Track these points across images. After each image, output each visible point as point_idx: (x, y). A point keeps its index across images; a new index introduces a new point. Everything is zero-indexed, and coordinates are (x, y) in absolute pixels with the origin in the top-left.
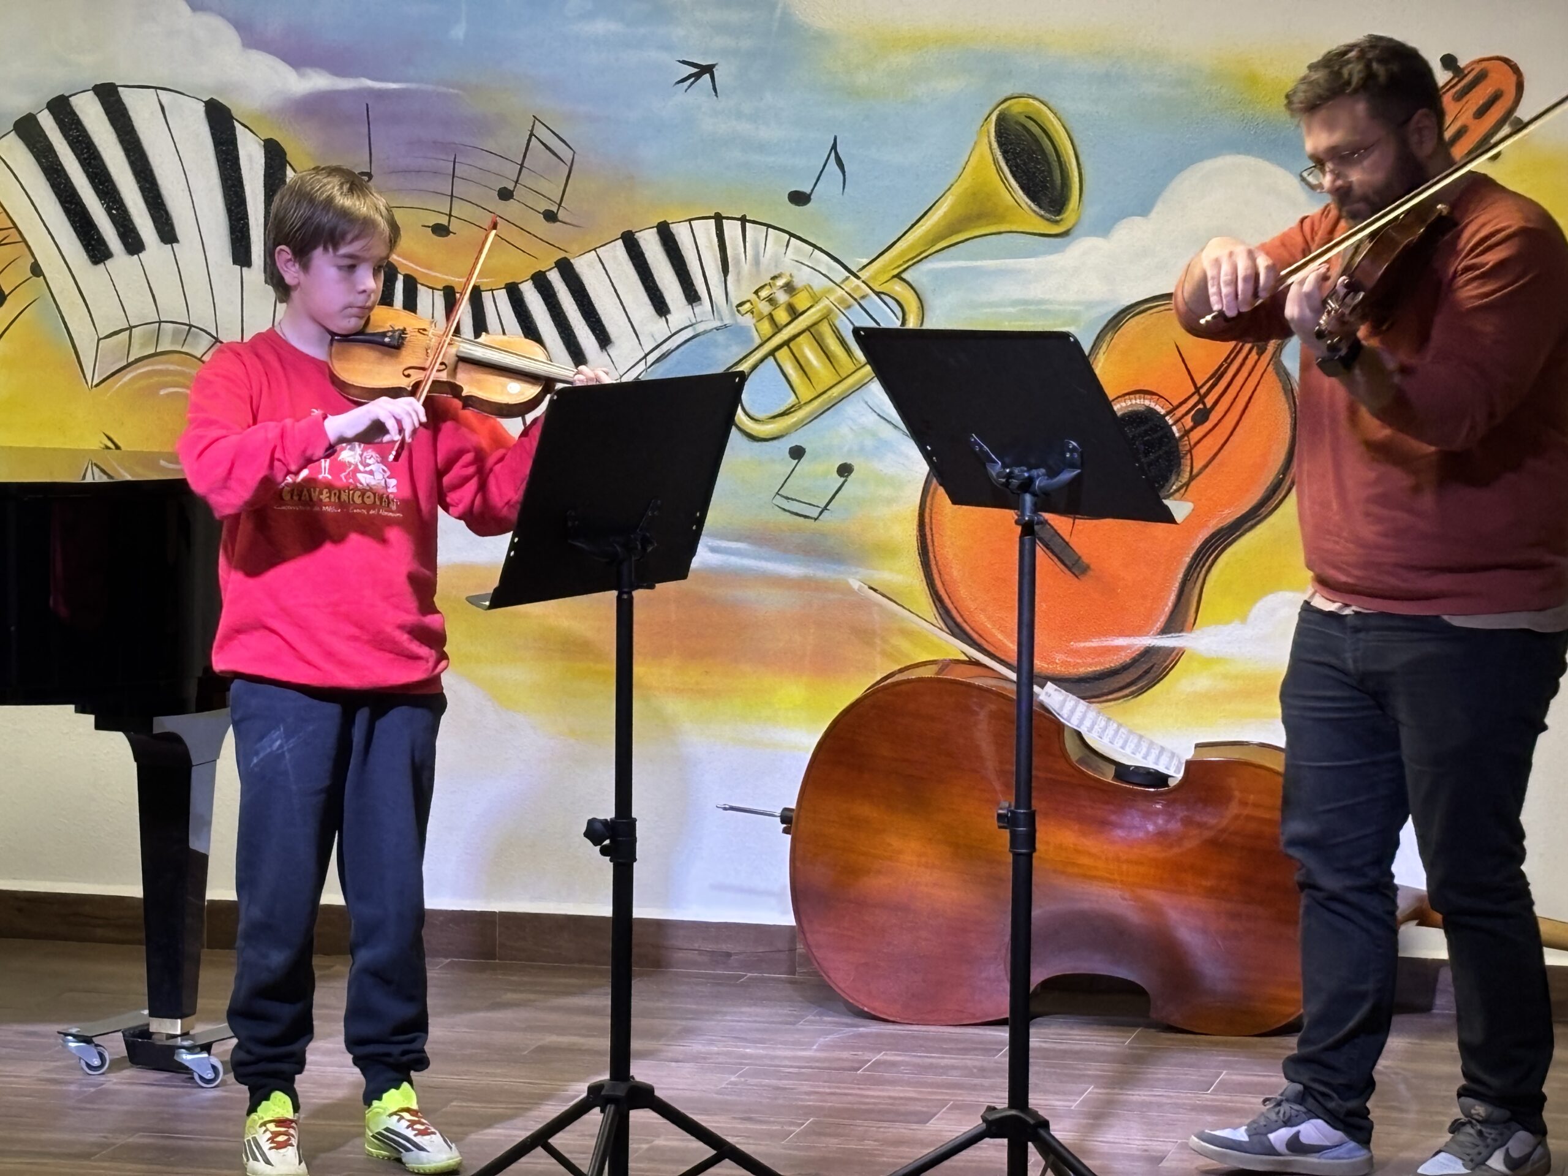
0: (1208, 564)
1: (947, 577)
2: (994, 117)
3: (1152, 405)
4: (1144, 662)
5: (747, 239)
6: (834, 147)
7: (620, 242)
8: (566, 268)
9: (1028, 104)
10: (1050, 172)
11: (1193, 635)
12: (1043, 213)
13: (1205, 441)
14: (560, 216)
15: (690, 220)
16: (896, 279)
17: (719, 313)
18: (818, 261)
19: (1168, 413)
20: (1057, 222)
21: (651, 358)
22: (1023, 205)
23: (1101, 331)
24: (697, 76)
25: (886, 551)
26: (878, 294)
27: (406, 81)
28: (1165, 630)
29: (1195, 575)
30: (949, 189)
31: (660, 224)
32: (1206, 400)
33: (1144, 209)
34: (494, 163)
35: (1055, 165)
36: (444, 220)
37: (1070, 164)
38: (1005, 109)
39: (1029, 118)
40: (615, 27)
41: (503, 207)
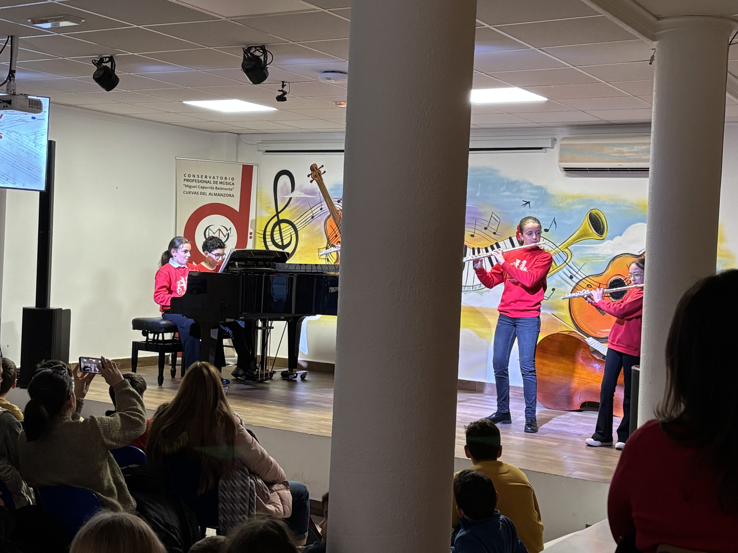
1: (574, 314)
2: (589, 214)
3: (621, 278)
6: (554, 219)
7: (509, 239)
8: (497, 244)
9: (596, 211)
10: (600, 226)
12: (598, 235)
14: (497, 233)
16: (566, 249)
18: (550, 244)
19: (625, 280)
20: (601, 237)
22: (594, 233)
23: (610, 261)
24: (526, 204)
25: (561, 308)
26: (562, 251)
30: (578, 229)
33: (621, 235)
34: (484, 222)
36: (473, 234)
37: (605, 225)
38: (591, 212)
39: (597, 214)
40: (510, 193)
41: (485, 231)
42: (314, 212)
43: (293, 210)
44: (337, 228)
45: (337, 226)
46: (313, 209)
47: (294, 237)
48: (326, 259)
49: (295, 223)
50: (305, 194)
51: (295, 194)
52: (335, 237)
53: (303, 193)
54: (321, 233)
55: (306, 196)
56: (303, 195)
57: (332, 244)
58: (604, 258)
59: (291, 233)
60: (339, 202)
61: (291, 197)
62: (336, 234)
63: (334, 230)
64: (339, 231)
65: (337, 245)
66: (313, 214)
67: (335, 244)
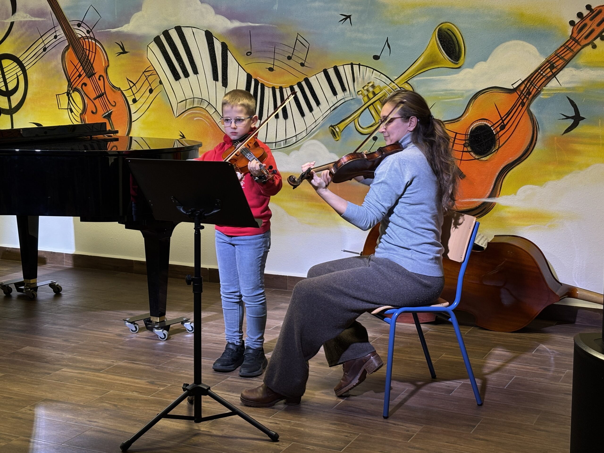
0: (504, 175)
2: (437, 30)
3: (487, 123)
4: (483, 207)
5: (361, 71)
6: (387, 41)
7: (323, 72)
8: (307, 81)
9: (448, 25)
10: (455, 47)
11: (499, 198)
12: (452, 61)
13: (504, 136)
14: (305, 65)
15: (343, 65)
16: (406, 83)
17: (352, 94)
18: (382, 78)
19: (492, 126)
20: (457, 64)
21: (332, 109)
22: (446, 58)
23: (471, 99)
27: (260, 23)
28: (490, 197)
29: (500, 179)
30: (423, 53)
31: (334, 66)
32: (504, 122)
33: (485, 60)
34: (286, 48)
35: (457, 45)
36: (272, 66)
37: (462, 44)
38: (441, 27)
39: (449, 30)
40: (321, 4)
41: (288, 62)
42: (46, 42)
43: (17, 39)
44: (80, 64)
45: (80, 61)
46: (44, 38)
47: (21, 78)
48: (69, 110)
49: (21, 59)
50: (32, 16)
51: (17, 17)
52: (78, 78)
53: (29, 15)
54: (58, 72)
55: (33, 19)
56: (29, 18)
57: (74, 86)
58: (462, 95)
59: (16, 73)
60: (79, 25)
61: (13, 21)
62: (80, 73)
63: (76, 67)
64: (83, 69)
65: (82, 88)
66: (45, 45)
67: (79, 87)
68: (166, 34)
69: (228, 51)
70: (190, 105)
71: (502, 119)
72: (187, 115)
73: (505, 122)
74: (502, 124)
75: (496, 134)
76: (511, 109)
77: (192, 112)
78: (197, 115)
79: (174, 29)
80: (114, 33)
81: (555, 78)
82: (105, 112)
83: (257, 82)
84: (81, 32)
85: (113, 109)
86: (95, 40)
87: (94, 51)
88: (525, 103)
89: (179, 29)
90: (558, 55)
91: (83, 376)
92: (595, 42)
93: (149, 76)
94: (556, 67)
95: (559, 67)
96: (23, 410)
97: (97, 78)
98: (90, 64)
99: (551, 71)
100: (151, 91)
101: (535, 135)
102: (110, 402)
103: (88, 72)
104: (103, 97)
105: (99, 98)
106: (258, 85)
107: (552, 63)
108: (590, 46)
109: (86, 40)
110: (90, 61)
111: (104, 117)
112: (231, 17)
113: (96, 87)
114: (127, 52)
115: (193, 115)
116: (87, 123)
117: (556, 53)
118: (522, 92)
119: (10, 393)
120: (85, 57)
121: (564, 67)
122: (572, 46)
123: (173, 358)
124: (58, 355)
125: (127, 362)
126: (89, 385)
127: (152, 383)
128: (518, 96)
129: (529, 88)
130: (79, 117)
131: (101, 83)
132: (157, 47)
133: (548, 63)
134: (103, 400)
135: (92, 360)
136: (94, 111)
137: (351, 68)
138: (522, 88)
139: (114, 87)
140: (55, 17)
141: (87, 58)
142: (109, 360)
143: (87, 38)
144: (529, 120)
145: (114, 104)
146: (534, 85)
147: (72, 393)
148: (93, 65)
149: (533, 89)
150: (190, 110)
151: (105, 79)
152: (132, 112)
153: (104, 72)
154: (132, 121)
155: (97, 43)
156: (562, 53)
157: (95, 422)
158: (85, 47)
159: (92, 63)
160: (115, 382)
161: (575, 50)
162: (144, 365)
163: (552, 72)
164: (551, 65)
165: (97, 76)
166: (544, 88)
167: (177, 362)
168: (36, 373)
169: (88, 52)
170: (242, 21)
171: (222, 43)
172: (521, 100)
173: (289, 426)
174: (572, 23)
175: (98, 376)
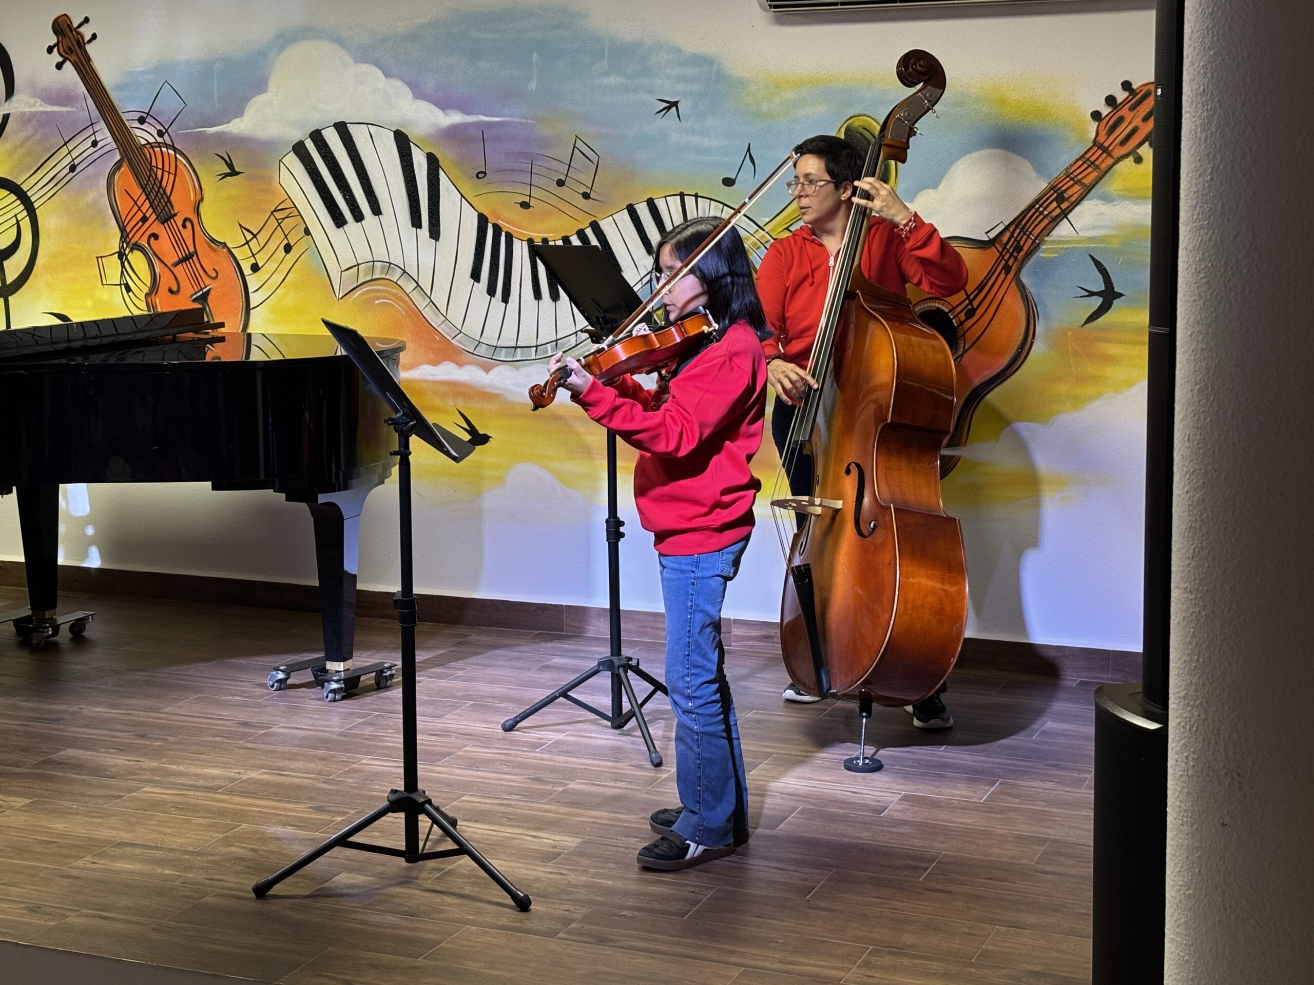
0: (975, 404)
2: (843, 129)
3: (940, 306)
5: (699, 207)
6: (749, 150)
7: (626, 210)
8: (595, 226)
9: (863, 120)
11: (965, 448)
13: (973, 328)
14: (592, 196)
15: (665, 197)
19: (950, 311)
27: (504, 116)
28: (949, 445)
29: (967, 411)
31: (648, 199)
32: (973, 303)
33: (935, 186)
34: (554, 165)
36: (527, 199)
38: (850, 124)
39: (865, 129)
40: (621, 80)
41: (559, 191)
42: (74, 154)
43: (15, 149)
44: (144, 197)
45: (144, 191)
46: (71, 146)
47: (26, 225)
48: (123, 286)
49: (25, 187)
50: (45, 102)
51: (16, 105)
52: (141, 223)
53: (39, 101)
54: (100, 212)
55: (50, 108)
56: (40, 107)
57: (133, 241)
59: (16, 216)
60: (142, 120)
61: (8, 112)
62: (144, 214)
63: (136, 203)
64: (151, 206)
65: (149, 243)
66: (73, 160)
67: (143, 242)
68: (317, 136)
69: (440, 169)
70: (365, 275)
71: (968, 297)
72: (359, 295)
73: (975, 304)
74: (970, 307)
75: (958, 326)
76: (985, 278)
77: (370, 288)
78: (379, 294)
79: (333, 128)
80: (212, 135)
81: (1065, 219)
82: (196, 290)
83: (497, 230)
84: (144, 135)
85: (211, 284)
86: (175, 149)
87: (172, 171)
88: (1011, 267)
89: (342, 128)
90: (1072, 176)
91: (185, 799)
92: (1139, 151)
93: (284, 219)
94: (1067, 199)
95: (1073, 199)
96: (80, 863)
97: (180, 224)
98: (164, 196)
99: (1059, 206)
100: (288, 249)
101: (1032, 327)
102: (243, 845)
103: (162, 211)
104: (191, 260)
105: (184, 264)
106: (501, 234)
107: (1059, 191)
108: (1131, 159)
109: (158, 150)
110: (164, 191)
111: (194, 300)
112: (444, 105)
113: (178, 242)
114: (238, 173)
115: (372, 294)
116: (160, 310)
117: (1067, 172)
118: (1005, 247)
119: (49, 833)
120: (155, 183)
121: (1082, 199)
122: (1097, 158)
123: (355, 763)
124: (131, 763)
125: (265, 773)
126: (200, 815)
127: (320, 809)
128: (998, 254)
129: (1018, 239)
130: (144, 300)
131: (187, 233)
132: (299, 162)
133: (1052, 192)
134: (229, 841)
135: (200, 771)
136: (175, 289)
137: (681, 202)
138: (1005, 238)
139: (213, 240)
140: (94, 106)
141: (158, 184)
142: (231, 770)
143: (159, 145)
144: (1020, 299)
145: (214, 275)
146: (1028, 233)
147: (169, 830)
148: (171, 198)
149: (1026, 240)
150: (367, 284)
151: (195, 226)
152: (251, 290)
153: (193, 211)
154: (251, 307)
155: (178, 156)
156: (1078, 171)
157: (220, 880)
158: (154, 164)
159: (169, 194)
160: (248, 808)
161: (1103, 167)
162: (300, 777)
163: (1061, 208)
164: (1059, 195)
165: (179, 220)
166: (1046, 238)
167: (362, 771)
168: (94, 797)
169: (160, 172)
170: (467, 113)
171: (427, 154)
172: (1003, 262)
173: (585, 878)
174: (1096, 115)
175: (213, 800)
